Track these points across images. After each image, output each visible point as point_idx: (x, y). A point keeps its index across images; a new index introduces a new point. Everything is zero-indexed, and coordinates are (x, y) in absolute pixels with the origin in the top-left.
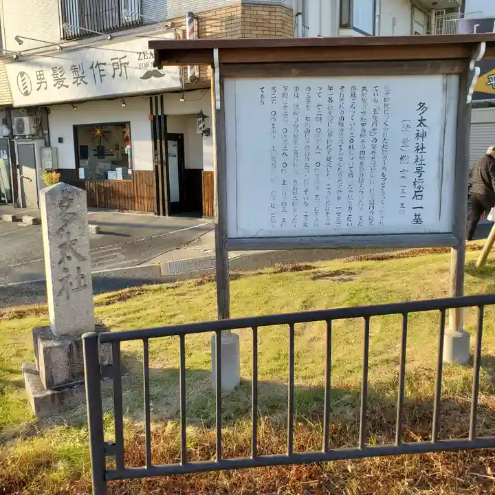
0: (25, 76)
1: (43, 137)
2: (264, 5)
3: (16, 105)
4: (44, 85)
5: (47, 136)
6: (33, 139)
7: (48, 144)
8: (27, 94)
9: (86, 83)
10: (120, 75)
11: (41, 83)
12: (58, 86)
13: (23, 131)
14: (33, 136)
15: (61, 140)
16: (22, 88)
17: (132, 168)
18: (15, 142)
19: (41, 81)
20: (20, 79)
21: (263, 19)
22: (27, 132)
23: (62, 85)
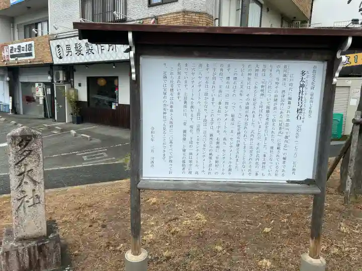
0: (60, 48)
1: (70, 83)
2: (196, 13)
3: (55, 63)
4: (70, 53)
5: (72, 82)
6: (65, 84)
7: (73, 87)
8: (61, 58)
9: (93, 53)
10: (112, 50)
11: (69, 52)
12: (78, 54)
13: (59, 79)
14: (65, 82)
15: (80, 85)
16: (58, 54)
17: (118, 103)
18: (54, 85)
19: (69, 51)
20: (57, 49)
21: (195, 21)
22: (61, 79)
23: (80, 54)
